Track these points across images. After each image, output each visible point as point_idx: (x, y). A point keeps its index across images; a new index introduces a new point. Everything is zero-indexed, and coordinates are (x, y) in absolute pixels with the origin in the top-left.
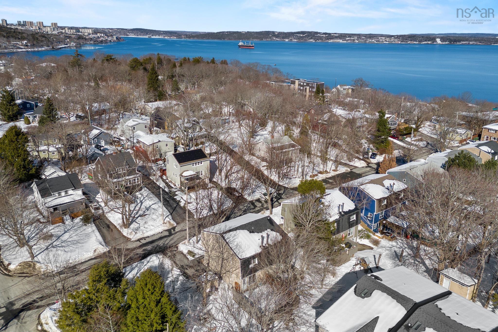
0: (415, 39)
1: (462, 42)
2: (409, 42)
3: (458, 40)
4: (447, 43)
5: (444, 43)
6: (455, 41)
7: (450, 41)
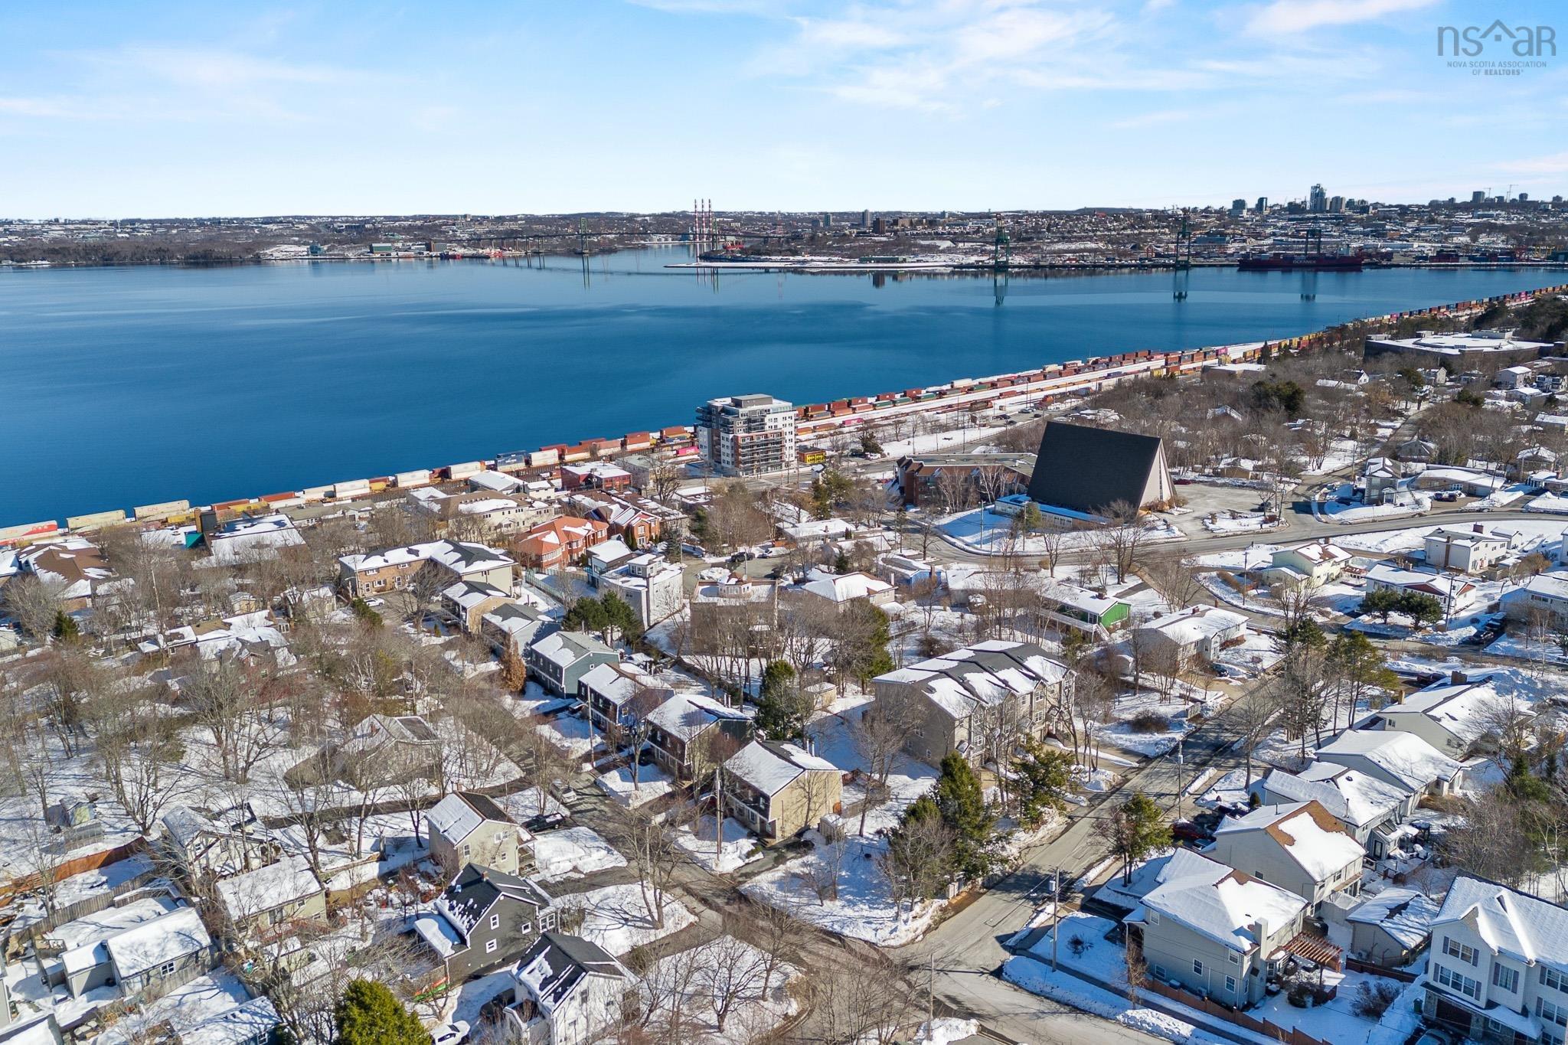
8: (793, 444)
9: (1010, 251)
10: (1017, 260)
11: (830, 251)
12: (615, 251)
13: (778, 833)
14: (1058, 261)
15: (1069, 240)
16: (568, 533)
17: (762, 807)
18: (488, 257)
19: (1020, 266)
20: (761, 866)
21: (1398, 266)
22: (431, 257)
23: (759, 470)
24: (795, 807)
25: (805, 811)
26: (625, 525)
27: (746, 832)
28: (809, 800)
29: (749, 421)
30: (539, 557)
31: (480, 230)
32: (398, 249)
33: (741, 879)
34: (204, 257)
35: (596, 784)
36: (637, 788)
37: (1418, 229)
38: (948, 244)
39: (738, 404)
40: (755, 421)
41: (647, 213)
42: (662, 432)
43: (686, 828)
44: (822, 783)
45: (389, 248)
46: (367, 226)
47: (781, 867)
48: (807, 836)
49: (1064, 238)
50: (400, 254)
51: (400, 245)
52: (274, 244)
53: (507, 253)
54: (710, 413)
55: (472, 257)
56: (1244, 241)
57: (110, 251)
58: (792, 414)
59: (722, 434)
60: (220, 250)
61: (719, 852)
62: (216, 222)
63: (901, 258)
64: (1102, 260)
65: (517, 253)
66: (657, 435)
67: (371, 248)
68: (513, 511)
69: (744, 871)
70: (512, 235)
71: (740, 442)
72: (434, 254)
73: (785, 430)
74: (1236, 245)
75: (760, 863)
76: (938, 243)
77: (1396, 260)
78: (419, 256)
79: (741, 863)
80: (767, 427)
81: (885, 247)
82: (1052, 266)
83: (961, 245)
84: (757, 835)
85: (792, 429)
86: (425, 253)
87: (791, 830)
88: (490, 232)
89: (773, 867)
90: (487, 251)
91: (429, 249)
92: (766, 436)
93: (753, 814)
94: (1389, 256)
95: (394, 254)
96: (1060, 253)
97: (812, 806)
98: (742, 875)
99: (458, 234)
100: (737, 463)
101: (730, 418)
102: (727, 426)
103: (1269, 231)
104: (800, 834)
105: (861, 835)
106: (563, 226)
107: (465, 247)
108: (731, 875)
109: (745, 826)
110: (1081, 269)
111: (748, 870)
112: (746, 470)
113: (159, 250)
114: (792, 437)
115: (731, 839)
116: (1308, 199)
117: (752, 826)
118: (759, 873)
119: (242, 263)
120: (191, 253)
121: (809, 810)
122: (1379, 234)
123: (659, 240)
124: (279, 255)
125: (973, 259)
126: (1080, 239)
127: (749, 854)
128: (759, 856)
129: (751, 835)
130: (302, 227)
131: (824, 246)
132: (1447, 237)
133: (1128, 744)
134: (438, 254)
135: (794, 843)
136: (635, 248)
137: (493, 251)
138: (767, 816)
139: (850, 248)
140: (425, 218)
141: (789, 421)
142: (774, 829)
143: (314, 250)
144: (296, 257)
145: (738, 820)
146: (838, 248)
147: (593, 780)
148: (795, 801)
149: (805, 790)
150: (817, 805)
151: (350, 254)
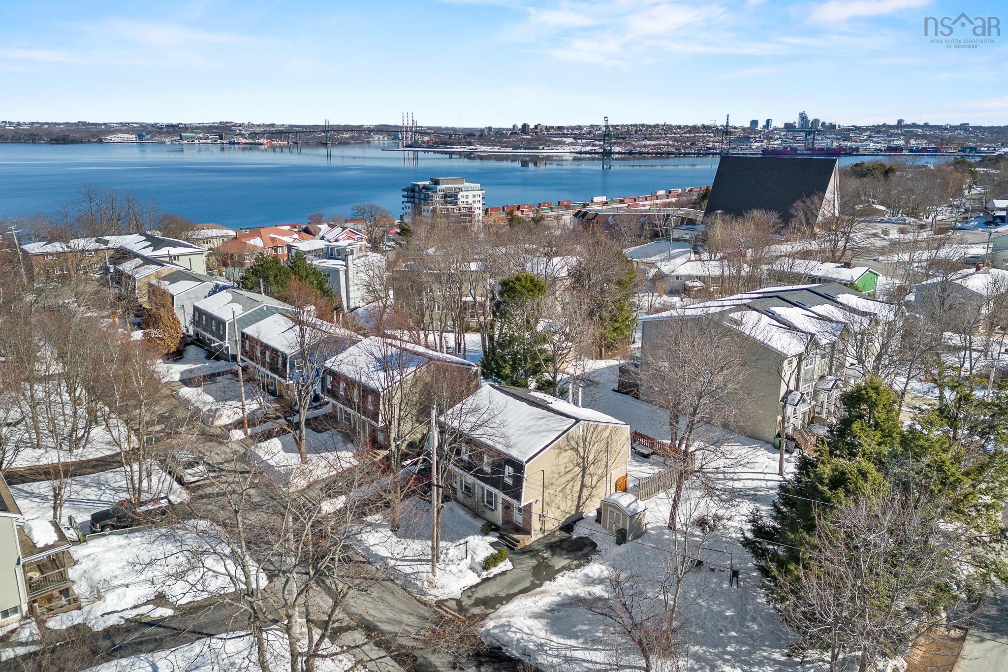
9: (611, 144)
10: (617, 149)
11: (493, 144)
13: (536, 524)
14: (644, 150)
15: (650, 139)
16: (273, 240)
17: (509, 481)
18: (262, 144)
19: (619, 153)
20: (512, 584)
21: (864, 155)
22: (223, 143)
24: (564, 480)
25: (577, 488)
27: (479, 524)
28: (584, 470)
29: (446, 196)
31: (258, 130)
32: (199, 138)
33: (476, 611)
35: (244, 458)
36: (304, 461)
37: (870, 136)
38: (571, 140)
39: (436, 182)
40: (450, 197)
43: (377, 518)
44: (602, 444)
45: (194, 137)
47: (548, 585)
48: (580, 531)
49: (646, 138)
50: (201, 140)
51: (201, 136)
52: (114, 134)
53: (275, 143)
54: (414, 190)
55: (251, 144)
56: (762, 141)
58: (480, 193)
59: (423, 206)
60: (75, 136)
61: (435, 558)
63: (541, 147)
64: (673, 150)
65: (282, 143)
67: (181, 136)
69: (480, 594)
70: (279, 133)
71: (439, 213)
72: (224, 141)
73: (474, 205)
74: (757, 144)
75: (508, 578)
76: (565, 139)
77: (861, 152)
78: (214, 142)
79: (474, 581)
80: (460, 202)
81: (529, 141)
82: (640, 153)
83: (579, 141)
84: (497, 529)
85: (480, 205)
86: (219, 141)
87: (555, 519)
88: (264, 131)
89: (533, 586)
90: (261, 141)
91: (221, 138)
92: (459, 209)
93: (490, 495)
94: (857, 149)
95: (196, 141)
96: (645, 146)
97: (588, 479)
98: (478, 603)
99: (242, 132)
101: (428, 193)
103: (776, 137)
104: (568, 527)
105: (672, 527)
107: (246, 138)
108: (459, 602)
109: (477, 515)
110: (659, 155)
111: (488, 591)
113: (33, 135)
115: (455, 535)
116: (797, 121)
117: (489, 515)
118: (509, 598)
119: (89, 142)
120: (54, 137)
121: (583, 486)
122: (846, 139)
123: (379, 138)
124: (117, 140)
125: (588, 149)
126: (656, 139)
127: (489, 563)
128: (505, 565)
129: (489, 528)
131: (489, 140)
132: (889, 141)
134: (228, 141)
135: (562, 541)
136: (363, 143)
137: (266, 141)
138: (518, 497)
139: (506, 142)
140: (220, 123)
142: (528, 520)
144: (128, 141)
145: (464, 505)
146: (498, 142)
147: (242, 451)
148: (563, 470)
149: (578, 452)
150: (595, 479)
151: (166, 140)
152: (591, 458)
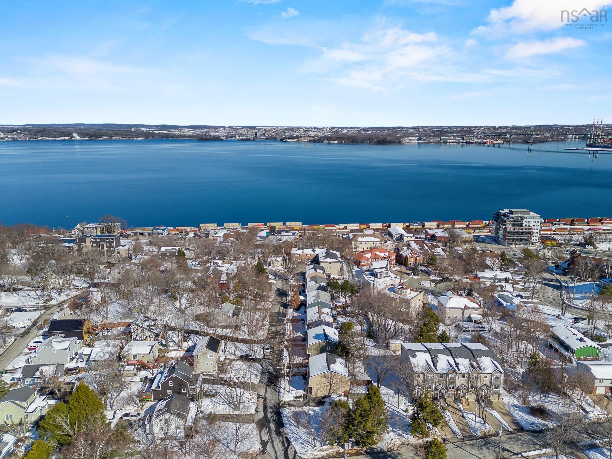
0: (46, 134)
1: (104, 138)
2: (40, 138)
3: (98, 135)
4: (87, 138)
5: (84, 139)
6: (96, 136)
7: (90, 136)
8: (538, 235)
12: (546, 142)
13: (313, 393)
16: (376, 254)
18: (486, 143)
20: (298, 404)
22: (463, 142)
23: (516, 244)
24: (323, 385)
25: (328, 388)
26: (405, 256)
28: (331, 384)
29: (515, 221)
30: (360, 262)
31: (488, 132)
33: (285, 406)
34: (383, 141)
35: (282, 350)
39: (511, 213)
40: (517, 222)
41: (571, 125)
42: (489, 222)
43: (289, 378)
44: (338, 380)
45: (447, 139)
46: (444, 130)
47: (304, 407)
48: (326, 400)
50: (451, 141)
51: (452, 138)
52: (407, 137)
53: (495, 142)
54: (498, 215)
55: (480, 143)
57: (355, 138)
58: (539, 220)
59: (501, 225)
60: (389, 138)
62: (394, 128)
65: (500, 142)
66: (487, 222)
67: (441, 139)
68: (378, 243)
69: (290, 403)
70: (501, 134)
71: (508, 230)
72: (464, 141)
73: (534, 227)
75: (299, 402)
78: (458, 142)
79: (292, 399)
80: (524, 225)
85: (539, 227)
86: (461, 141)
87: (320, 394)
88: (493, 133)
89: (301, 406)
90: (487, 141)
91: (463, 139)
92: (522, 229)
95: (448, 141)
97: (332, 387)
98: (287, 405)
99: (479, 134)
100: (505, 239)
101: (505, 218)
102: (503, 222)
104: (325, 398)
106: (526, 131)
107: (478, 139)
108: (285, 402)
111: (292, 403)
112: (508, 243)
113: (370, 138)
114: (538, 231)
118: (294, 406)
119: (395, 143)
120: (379, 139)
121: (330, 389)
123: (572, 137)
124: (407, 141)
128: (301, 399)
130: (421, 130)
133: (520, 418)
134: (466, 141)
136: (558, 141)
137: (489, 141)
140: (468, 127)
141: (536, 224)
143: (420, 139)
144: (413, 141)
147: (283, 348)
148: (323, 383)
149: (328, 379)
150: (335, 388)
151: (432, 141)
152: (334, 382)
